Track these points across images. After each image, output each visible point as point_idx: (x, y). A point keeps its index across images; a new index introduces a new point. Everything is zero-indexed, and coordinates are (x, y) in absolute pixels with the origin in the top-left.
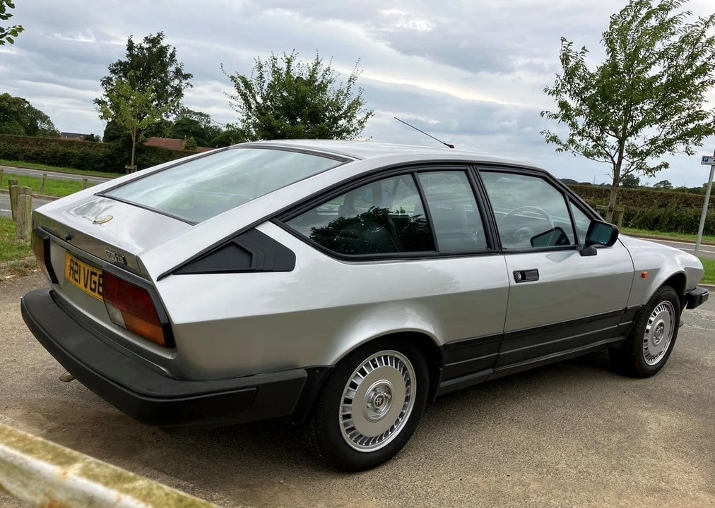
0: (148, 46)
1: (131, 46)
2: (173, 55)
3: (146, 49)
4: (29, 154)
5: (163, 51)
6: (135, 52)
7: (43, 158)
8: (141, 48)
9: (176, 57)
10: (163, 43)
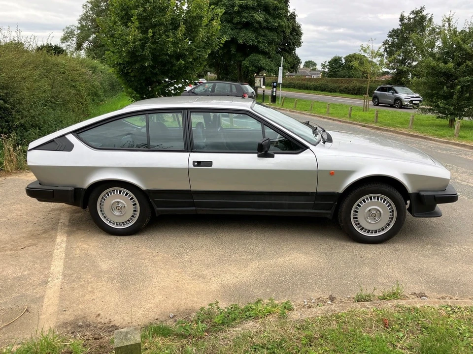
0: (413, 16)
1: (402, 19)
2: (430, 20)
3: (412, 18)
4: (342, 88)
5: (423, 18)
6: (406, 21)
7: (348, 90)
8: (409, 19)
9: (433, 20)
10: (424, 13)
